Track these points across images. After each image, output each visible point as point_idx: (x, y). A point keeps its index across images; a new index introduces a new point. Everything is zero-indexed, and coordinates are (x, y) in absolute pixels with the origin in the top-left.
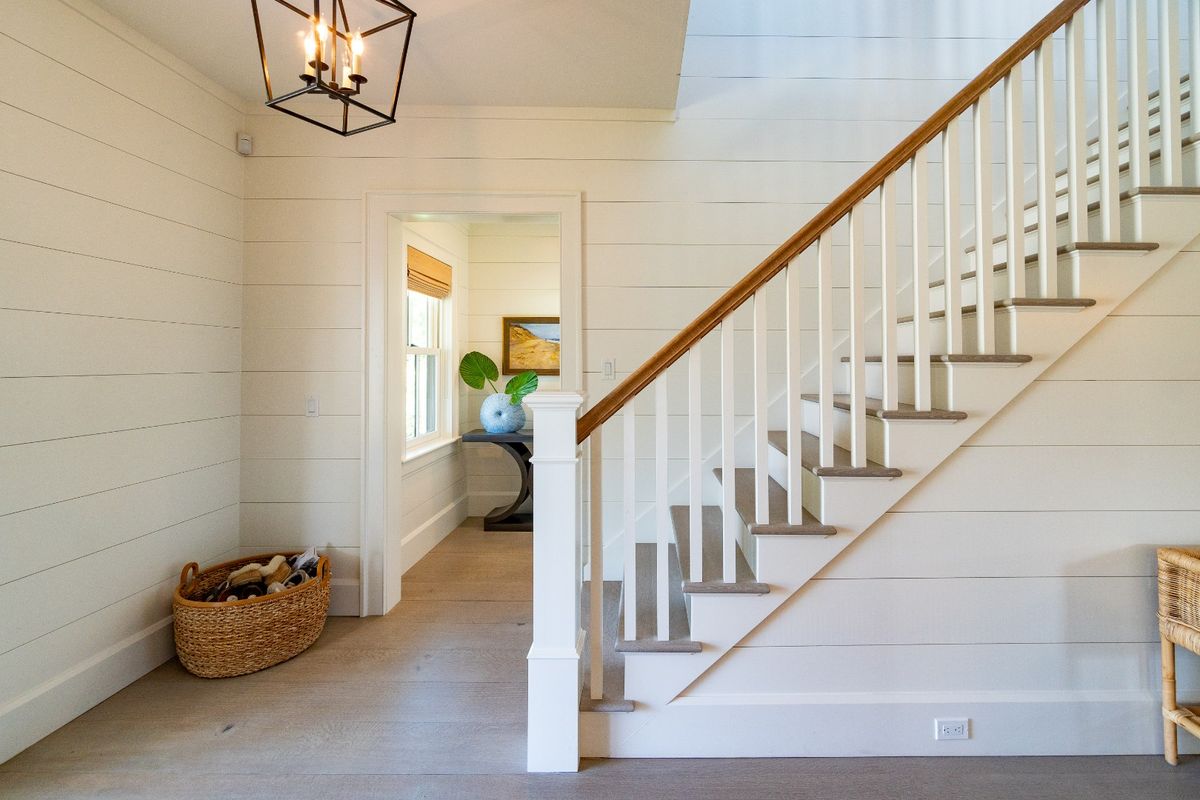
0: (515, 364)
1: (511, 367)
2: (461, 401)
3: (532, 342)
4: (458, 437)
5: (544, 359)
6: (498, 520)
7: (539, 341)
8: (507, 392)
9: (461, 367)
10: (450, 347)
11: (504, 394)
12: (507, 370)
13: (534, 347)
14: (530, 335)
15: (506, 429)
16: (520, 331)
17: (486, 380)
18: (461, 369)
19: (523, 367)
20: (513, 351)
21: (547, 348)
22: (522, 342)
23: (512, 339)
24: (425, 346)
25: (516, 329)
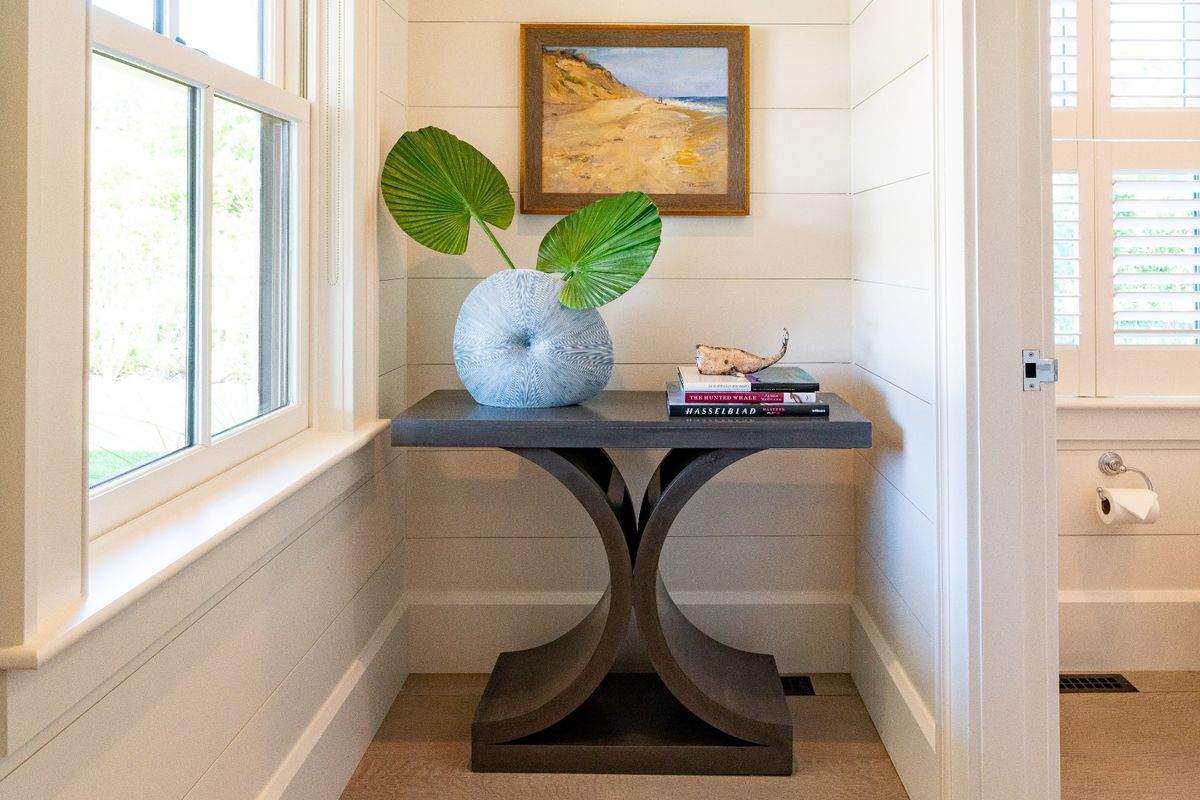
0: (560, 176)
1: (549, 188)
2: (383, 297)
3: (615, 108)
4: (375, 425)
5: (656, 162)
6: (530, 731)
7: (638, 102)
8: (544, 265)
9: (385, 174)
10: (349, 103)
11: (533, 272)
12: (535, 200)
13: (623, 122)
14: (610, 84)
15: (548, 396)
16: (577, 70)
17: (474, 220)
18: (389, 182)
19: (587, 187)
20: (556, 137)
21: (665, 125)
22: (581, 106)
23: (552, 96)
24: (254, 72)
25: (564, 63)
